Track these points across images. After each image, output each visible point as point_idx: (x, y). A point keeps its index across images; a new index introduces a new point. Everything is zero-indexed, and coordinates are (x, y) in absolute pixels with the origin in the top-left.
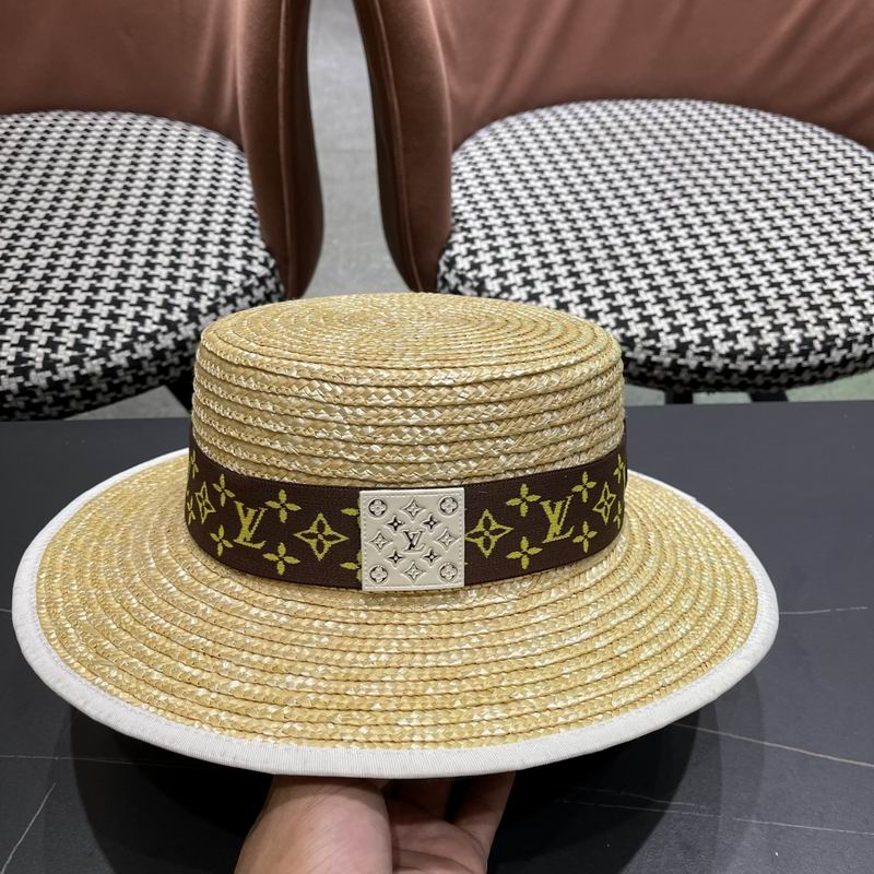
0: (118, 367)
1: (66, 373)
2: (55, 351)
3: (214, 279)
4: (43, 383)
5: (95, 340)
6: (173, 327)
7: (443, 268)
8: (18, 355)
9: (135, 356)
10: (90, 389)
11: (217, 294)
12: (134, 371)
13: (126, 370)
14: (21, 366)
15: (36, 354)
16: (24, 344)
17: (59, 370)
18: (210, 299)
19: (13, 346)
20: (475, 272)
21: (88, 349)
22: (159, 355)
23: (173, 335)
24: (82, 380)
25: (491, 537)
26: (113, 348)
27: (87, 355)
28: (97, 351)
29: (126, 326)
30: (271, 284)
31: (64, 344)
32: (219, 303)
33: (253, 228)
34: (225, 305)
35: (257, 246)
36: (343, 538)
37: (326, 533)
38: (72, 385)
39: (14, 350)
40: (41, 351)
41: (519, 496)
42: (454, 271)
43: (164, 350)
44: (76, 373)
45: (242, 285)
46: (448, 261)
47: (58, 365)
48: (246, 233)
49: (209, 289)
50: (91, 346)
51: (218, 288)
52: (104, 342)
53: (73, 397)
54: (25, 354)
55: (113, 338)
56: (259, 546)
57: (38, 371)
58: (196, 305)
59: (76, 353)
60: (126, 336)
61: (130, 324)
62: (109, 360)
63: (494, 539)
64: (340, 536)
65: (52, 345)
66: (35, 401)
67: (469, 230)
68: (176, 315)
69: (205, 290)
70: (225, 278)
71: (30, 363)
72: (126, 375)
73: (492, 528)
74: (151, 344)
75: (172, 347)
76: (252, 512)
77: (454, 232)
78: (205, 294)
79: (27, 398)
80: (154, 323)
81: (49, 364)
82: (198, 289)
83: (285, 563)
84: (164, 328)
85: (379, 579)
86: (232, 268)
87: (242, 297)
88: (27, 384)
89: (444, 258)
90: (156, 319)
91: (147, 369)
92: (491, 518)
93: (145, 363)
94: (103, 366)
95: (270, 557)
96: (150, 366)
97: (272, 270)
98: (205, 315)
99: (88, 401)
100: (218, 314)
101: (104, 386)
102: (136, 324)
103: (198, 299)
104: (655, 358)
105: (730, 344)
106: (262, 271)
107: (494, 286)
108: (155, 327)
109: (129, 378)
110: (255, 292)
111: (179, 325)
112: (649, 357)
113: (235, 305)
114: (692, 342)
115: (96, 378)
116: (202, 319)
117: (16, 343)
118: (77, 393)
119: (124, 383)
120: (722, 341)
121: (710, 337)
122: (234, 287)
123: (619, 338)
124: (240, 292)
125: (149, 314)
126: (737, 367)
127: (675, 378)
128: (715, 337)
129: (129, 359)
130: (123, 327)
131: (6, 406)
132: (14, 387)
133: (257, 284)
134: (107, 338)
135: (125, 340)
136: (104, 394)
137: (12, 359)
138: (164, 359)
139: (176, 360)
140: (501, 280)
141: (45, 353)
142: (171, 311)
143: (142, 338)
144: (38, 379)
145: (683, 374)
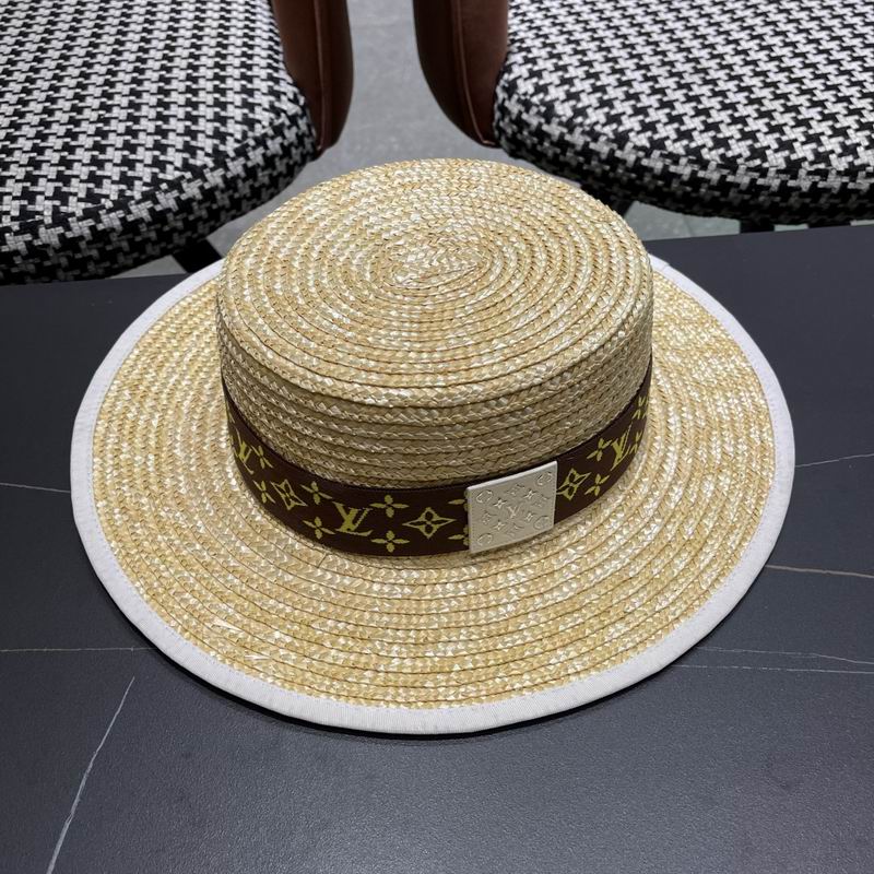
0: (141, 220)
1: (80, 228)
2: (65, 203)
3: (239, 118)
4: (55, 241)
5: (110, 190)
6: (198, 173)
7: (501, 95)
8: (22, 209)
9: (158, 208)
10: (109, 248)
11: (245, 135)
12: (158, 226)
13: (149, 224)
14: (28, 221)
15: (44, 206)
16: (29, 196)
17: (72, 225)
18: (237, 141)
19: (15, 198)
20: (541, 96)
21: (103, 200)
22: (185, 206)
23: (199, 182)
24: (100, 236)
26: (132, 198)
27: (103, 207)
28: (113, 201)
29: (145, 173)
30: (302, 123)
31: (75, 194)
32: (247, 145)
33: (277, 61)
34: (254, 148)
35: (284, 80)
38: (88, 243)
39: (17, 203)
40: (49, 203)
42: (515, 97)
43: (191, 200)
44: (92, 228)
45: (271, 124)
46: (507, 85)
47: (70, 219)
48: (269, 66)
49: (235, 129)
50: (107, 197)
51: (245, 128)
52: (121, 192)
53: (90, 257)
54: (30, 208)
55: (131, 186)
57: (48, 227)
58: (222, 148)
59: (90, 205)
60: (145, 184)
61: (148, 170)
62: (130, 212)
65: (62, 196)
66: (47, 263)
67: (528, 50)
68: (200, 160)
69: (231, 131)
70: (251, 116)
71: (37, 217)
72: (149, 231)
74: (175, 193)
75: (199, 196)
77: (510, 52)
78: (232, 135)
79: (37, 261)
80: (176, 169)
81: (60, 219)
82: (223, 129)
84: (188, 175)
86: (260, 105)
87: (272, 138)
88: (37, 243)
89: (502, 82)
90: (179, 164)
91: (174, 224)
93: (170, 216)
94: (123, 220)
96: (176, 220)
97: (303, 108)
98: (233, 159)
99: (108, 264)
100: (248, 158)
101: (125, 245)
102: (156, 170)
103: (223, 141)
104: (760, 181)
105: (850, 158)
106: (292, 109)
107: (564, 110)
108: (178, 174)
109: (153, 235)
110: (286, 132)
111: (205, 171)
112: (753, 181)
113: (266, 148)
114: (805, 159)
115: (115, 234)
116: (230, 164)
117: (19, 194)
118: (94, 253)
119: (148, 240)
120: (840, 156)
121: (826, 152)
122: (264, 127)
123: (718, 159)
124: (270, 132)
125: (170, 159)
126: (857, 187)
127: (783, 205)
128: (832, 152)
129: (151, 211)
130: (140, 174)
131: (14, 270)
132: (21, 246)
133: (287, 123)
134: (123, 187)
135: (145, 189)
136: (126, 254)
137: (16, 213)
138: (191, 211)
139: (204, 213)
140: (573, 102)
141: (54, 206)
142: (194, 155)
143: (164, 186)
144: (49, 236)
145: (794, 200)
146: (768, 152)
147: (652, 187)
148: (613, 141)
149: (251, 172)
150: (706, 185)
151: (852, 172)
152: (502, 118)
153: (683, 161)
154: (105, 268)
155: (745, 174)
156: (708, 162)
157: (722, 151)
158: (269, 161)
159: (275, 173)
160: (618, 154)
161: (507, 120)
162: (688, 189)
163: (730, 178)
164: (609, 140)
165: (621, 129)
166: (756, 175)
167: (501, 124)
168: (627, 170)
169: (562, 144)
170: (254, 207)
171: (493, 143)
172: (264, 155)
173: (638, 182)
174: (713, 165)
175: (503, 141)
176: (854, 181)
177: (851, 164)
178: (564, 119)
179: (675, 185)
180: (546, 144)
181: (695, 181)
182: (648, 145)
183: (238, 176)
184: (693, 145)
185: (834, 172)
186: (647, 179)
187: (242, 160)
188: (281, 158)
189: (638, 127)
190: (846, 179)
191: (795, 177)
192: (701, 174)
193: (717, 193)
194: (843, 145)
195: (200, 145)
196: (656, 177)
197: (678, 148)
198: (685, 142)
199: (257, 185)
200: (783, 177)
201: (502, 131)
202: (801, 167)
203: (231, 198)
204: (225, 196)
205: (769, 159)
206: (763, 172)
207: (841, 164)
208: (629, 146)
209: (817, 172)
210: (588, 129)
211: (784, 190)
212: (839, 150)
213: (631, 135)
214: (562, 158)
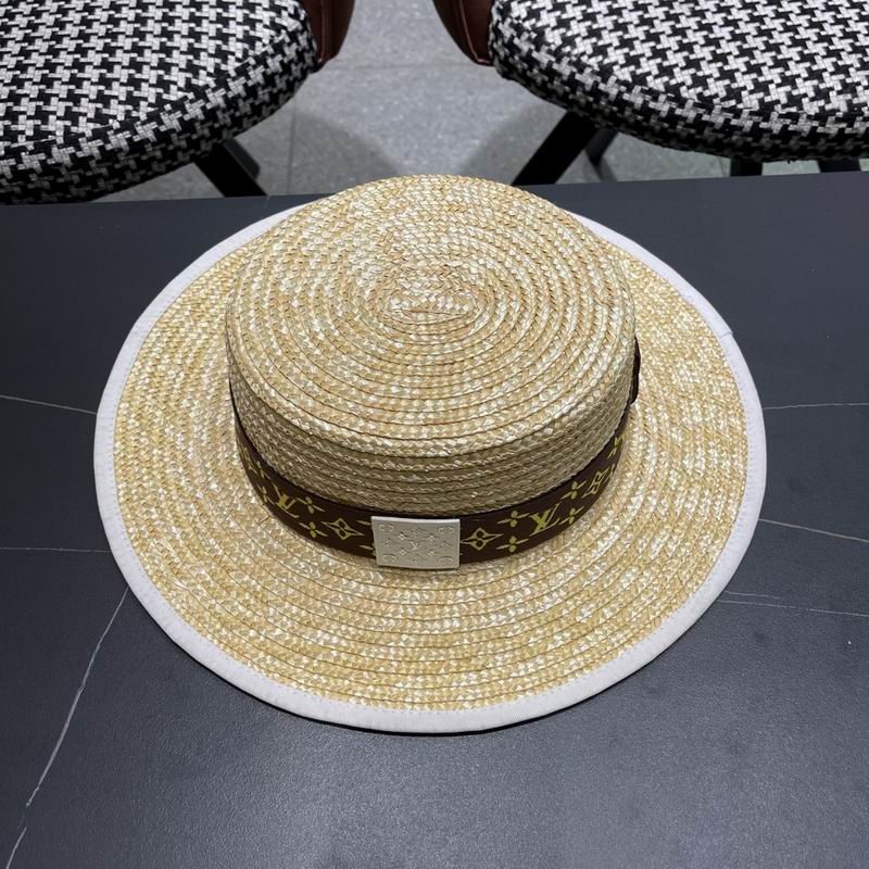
0: (146, 141)
1: (90, 148)
2: (75, 123)
3: (241, 35)
4: (67, 160)
5: (117, 110)
6: (200, 93)
7: (496, 17)
8: (36, 128)
9: (163, 129)
10: (117, 166)
11: (246, 53)
12: (163, 145)
13: (154, 144)
14: (41, 141)
15: (56, 126)
16: (42, 115)
17: (82, 145)
18: (238, 60)
19: (29, 118)
20: (533, 21)
21: (111, 121)
22: (188, 126)
23: (201, 103)
24: (108, 156)
26: (138, 119)
27: (111, 128)
28: (120, 122)
29: (149, 93)
30: (302, 39)
31: (85, 115)
32: (248, 64)
34: (255, 67)
38: (98, 162)
39: (31, 122)
40: (60, 123)
42: (509, 20)
43: (193, 120)
44: (101, 148)
45: (271, 41)
46: (501, 7)
47: (80, 140)
50: (114, 117)
51: (246, 46)
52: (128, 113)
53: (100, 175)
54: (43, 127)
55: (137, 107)
57: (60, 147)
58: (223, 67)
59: (98, 126)
60: (150, 105)
61: (153, 90)
62: (136, 133)
66: (61, 180)
68: (203, 80)
69: (232, 49)
71: (50, 137)
72: (154, 150)
74: (179, 114)
75: (201, 116)
78: (233, 54)
79: (51, 178)
80: (180, 89)
81: (71, 139)
82: (224, 48)
84: (191, 96)
86: (260, 39)
87: (273, 56)
88: (50, 162)
89: (498, 3)
90: (182, 84)
91: (177, 143)
93: (174, 136)
94: (130, 140)
96: (179, 140)
97: (303, 23)
98: (234, 79)
99: (117, 181)
100: (248, 78)
101: (132, 163)
102: (160, 90)
103: (225, 61)
104: (734, 122)
105: (822, 103)
106: (292, 24)
107: (553, 38)
108: (181, 94)
109: (158, 154)
110: (286, 50)
111: (207, 91)
112: (727, 121)
113: (266, 66)
114: (778, 102)
115: (123, 154)
116: (231, 84)
117: (33, 114)
118: (104, 171)
119: (154, 158)
120: (812, 100)
121: (799, 95)
122: (264, 45)
123: (695, 98)
124: (271, 50)
125: (173, 79)
126: (826, 131)
127: (755, 144)
128: (805, 95)
129: (156, 131)
130: (146, 95)
131: (30, 186)
132: (36, 165)
133: (287, 40)
134: (130, 107)
135: (150, 109)
136: (133, 172)
137: (30, 133)
138: (194, 131)
139: (206, 132)
140: (563, 30)
141: (66, 126)
142: (196, 75)
143: (168, 107)
144: (61, 155)
145: (765, 141)
146: (744, 93)
147: (632, 120)
148: (598, 74)
149: (251, 91)
150: (683, 123)
151: (822, 116)
152: (496, 40)
153: (662, 98)
154: (114, 185)
155: (720, 114)
156: (686, 100)
157: (699, 89)
158: (269, 79)
159: (275, 91)
160: (602, 87)
161: (500, 43)
162: (666, 125)
163: (706, 118)
164: (593, 72)
165: (606, 61)
166: (730, 115)
167: (495, 46)
168: (609, 103)
169: (550, 72)
170: (255, 123)
171: (488, 62)
172: (264, 74)
173: (619, 115)
174: (690, 103)
175: (496, 62)
176: (823, 126)
177: (822, 108)
178: (553, 47)
179: (653, 121)
180: (535, 71)
181: (672, 118)
182: (630, 80)
183: (239, 96)
184: (673, 82)
185: (805, 116)
186: (628, 113)
187: (242, 80)
188: (281, 75)
189: (622, 61)
190: (815, 124)
191: (767, 119)
192: (678, 112)
193: (692, 131)
194: (816, 89)
195: (202, 64)
196: (635, 112)
197: (658, 84)
198: (666, 79)
199: (257, 103)
200: (756, 118)
201: (496, 53)
202: (773, 110)
203: (232, 117)
204: (227, 115)
205: (744, 100)
206: (737, 113)
207: (811, 108)
208: (612, 79)
209: (789, 115)
210: (574, 59)
211: (756, 131)
212: (812, 94)
213: (616, 68)
214: (549, 85)
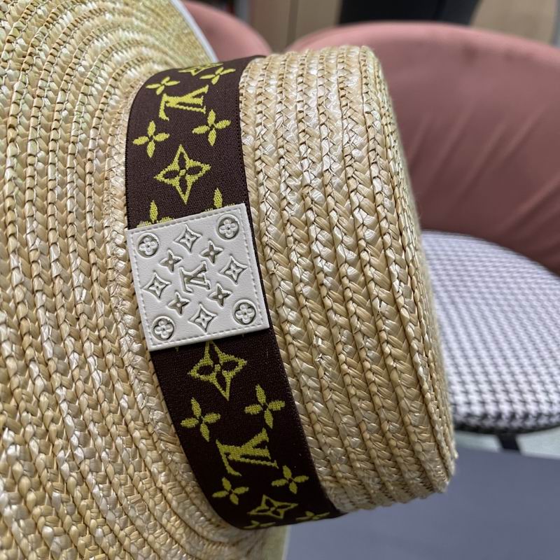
25: (214, 374)
36: (185, 198)
37: (188, 177)
41: (269, 400)
56: (162, 115)
63: (212, 378)
64: (188, 193)
73: (225, 373)
76: (200, 101)
83: (147, 143)
85: (143, 248)
92: (238, 369)
95: (152, 127)
